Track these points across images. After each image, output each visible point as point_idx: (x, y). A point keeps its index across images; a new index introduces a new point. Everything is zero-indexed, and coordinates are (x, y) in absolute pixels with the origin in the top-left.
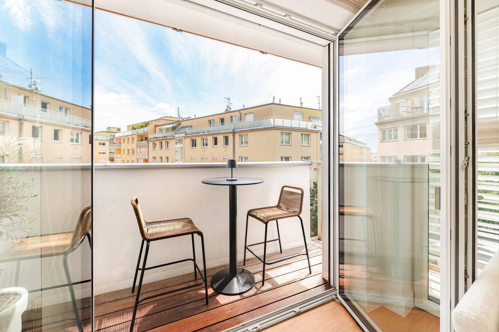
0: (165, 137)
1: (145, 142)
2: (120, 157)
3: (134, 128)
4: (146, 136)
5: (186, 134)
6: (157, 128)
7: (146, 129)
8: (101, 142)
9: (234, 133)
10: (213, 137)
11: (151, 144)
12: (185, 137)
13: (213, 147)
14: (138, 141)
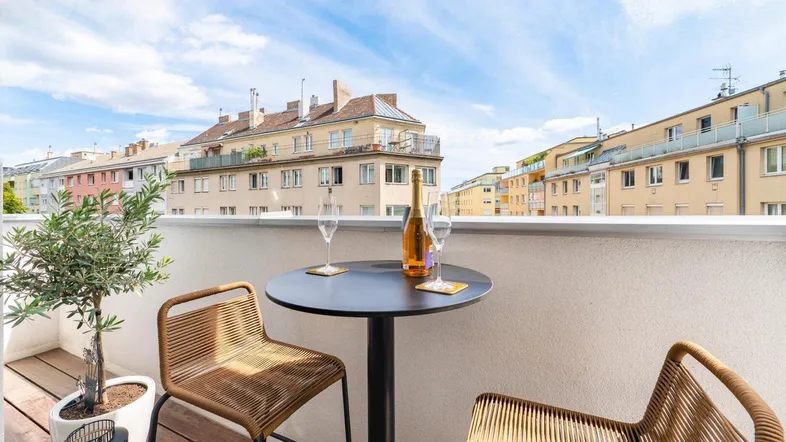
0: (573, 173)
1: (540, 184)
2: (507, 208)
3: (525, 164)
4: (542, 174)
5: (611, 164)
6: (560, 159)
7: (541, 164)
8: (486, 188)
9: (742, 147)
10: (677, 163)
11: (549, 185)
12: (609, 170)
13: (677, 184)
14: (530, 183)
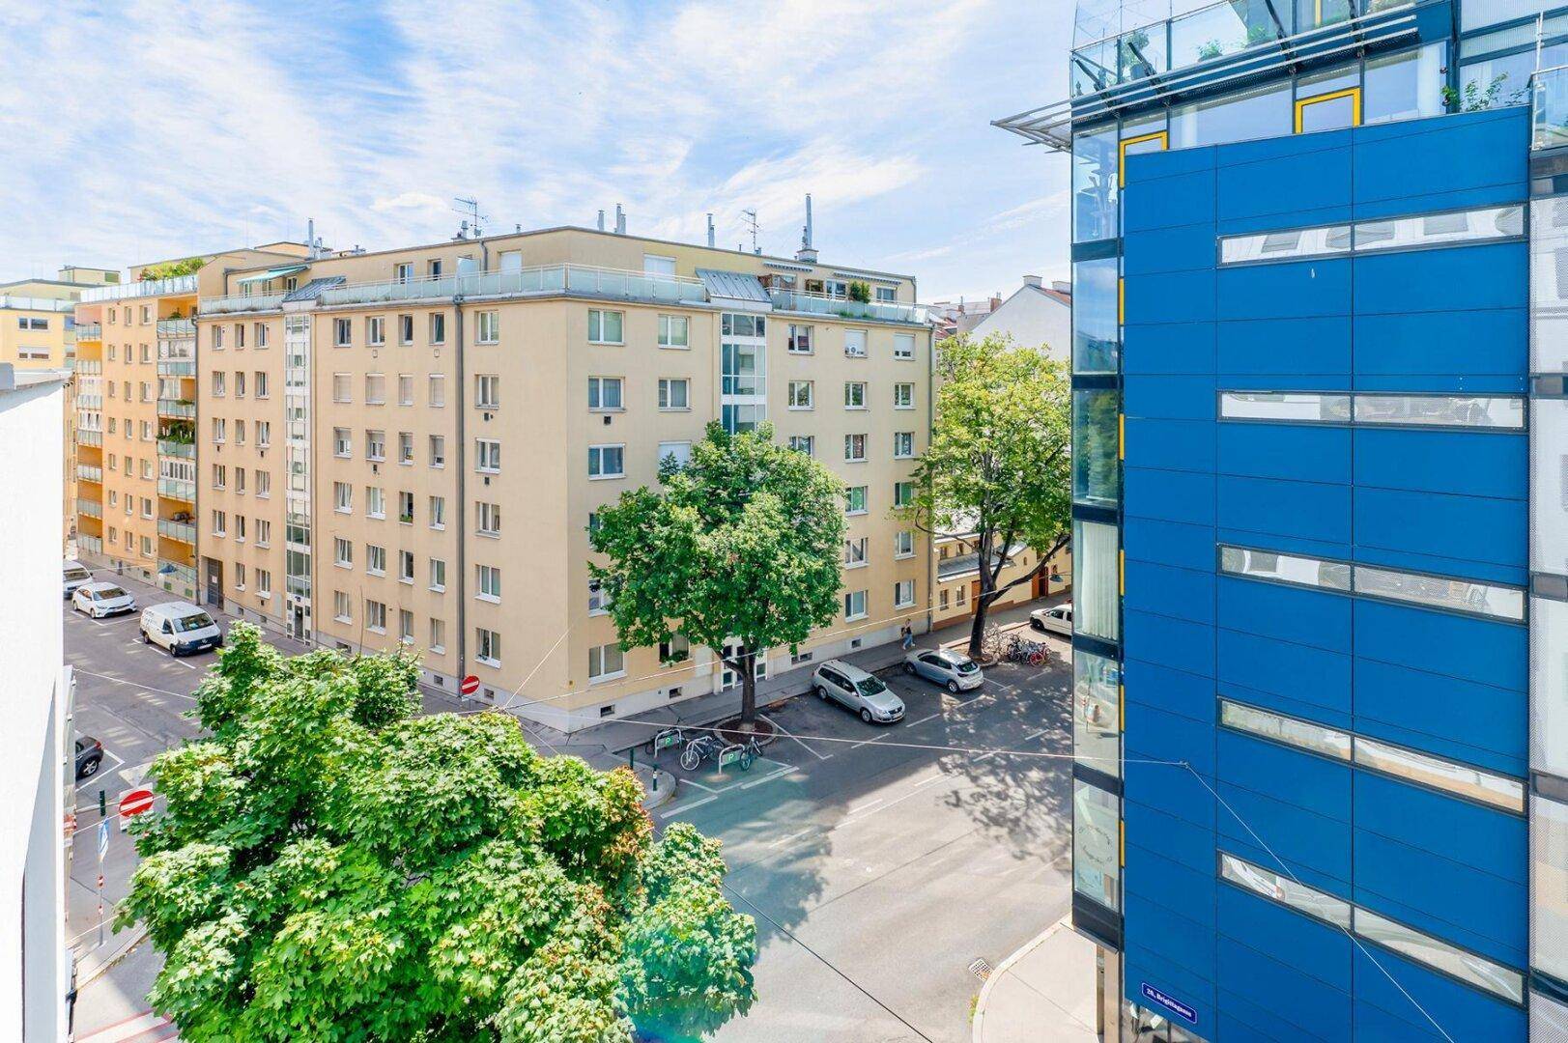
0: (253, 310)
1: (184, 325)
2: (98, 371)
3: (146, 276)
4: (193, 304)
5: (318, 304)
6: (234, 281)
7: (189, 282)
8: (29, 317)
9: (459, 306)
10: (401, 316)
11: (206, 330)
12: (315, 313)
13: (401, 344)
14: (161, 319)
